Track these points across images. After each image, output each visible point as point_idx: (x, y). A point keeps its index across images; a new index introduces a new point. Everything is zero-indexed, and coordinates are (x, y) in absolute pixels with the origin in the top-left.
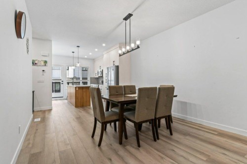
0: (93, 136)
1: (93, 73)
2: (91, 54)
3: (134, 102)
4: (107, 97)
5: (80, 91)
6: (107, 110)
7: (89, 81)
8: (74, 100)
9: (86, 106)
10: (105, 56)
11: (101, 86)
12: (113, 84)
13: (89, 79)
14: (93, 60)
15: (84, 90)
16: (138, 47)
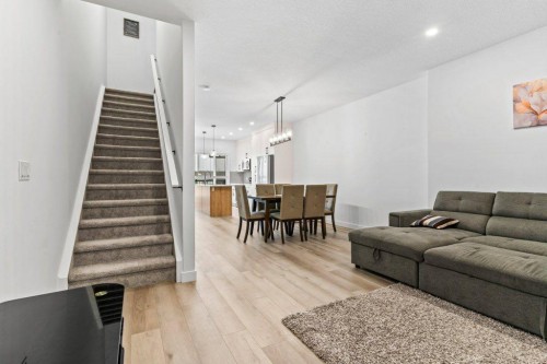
0: (238, 237)
1: (235, 165)
2: (231, 134)
3: (278, 200)
4: (255, 195)
5: (217, 193)
6: (254, 210)
7: (227, 178)
8: (207, 209)
9: (226, 215)
10: (255, 137)
11: (247, 186)
12: (265, 181)
13: (228, 174)
14: (235, 142)
15: (223, 192)
16: (290, 139)
